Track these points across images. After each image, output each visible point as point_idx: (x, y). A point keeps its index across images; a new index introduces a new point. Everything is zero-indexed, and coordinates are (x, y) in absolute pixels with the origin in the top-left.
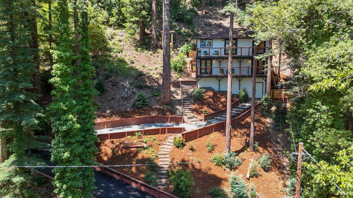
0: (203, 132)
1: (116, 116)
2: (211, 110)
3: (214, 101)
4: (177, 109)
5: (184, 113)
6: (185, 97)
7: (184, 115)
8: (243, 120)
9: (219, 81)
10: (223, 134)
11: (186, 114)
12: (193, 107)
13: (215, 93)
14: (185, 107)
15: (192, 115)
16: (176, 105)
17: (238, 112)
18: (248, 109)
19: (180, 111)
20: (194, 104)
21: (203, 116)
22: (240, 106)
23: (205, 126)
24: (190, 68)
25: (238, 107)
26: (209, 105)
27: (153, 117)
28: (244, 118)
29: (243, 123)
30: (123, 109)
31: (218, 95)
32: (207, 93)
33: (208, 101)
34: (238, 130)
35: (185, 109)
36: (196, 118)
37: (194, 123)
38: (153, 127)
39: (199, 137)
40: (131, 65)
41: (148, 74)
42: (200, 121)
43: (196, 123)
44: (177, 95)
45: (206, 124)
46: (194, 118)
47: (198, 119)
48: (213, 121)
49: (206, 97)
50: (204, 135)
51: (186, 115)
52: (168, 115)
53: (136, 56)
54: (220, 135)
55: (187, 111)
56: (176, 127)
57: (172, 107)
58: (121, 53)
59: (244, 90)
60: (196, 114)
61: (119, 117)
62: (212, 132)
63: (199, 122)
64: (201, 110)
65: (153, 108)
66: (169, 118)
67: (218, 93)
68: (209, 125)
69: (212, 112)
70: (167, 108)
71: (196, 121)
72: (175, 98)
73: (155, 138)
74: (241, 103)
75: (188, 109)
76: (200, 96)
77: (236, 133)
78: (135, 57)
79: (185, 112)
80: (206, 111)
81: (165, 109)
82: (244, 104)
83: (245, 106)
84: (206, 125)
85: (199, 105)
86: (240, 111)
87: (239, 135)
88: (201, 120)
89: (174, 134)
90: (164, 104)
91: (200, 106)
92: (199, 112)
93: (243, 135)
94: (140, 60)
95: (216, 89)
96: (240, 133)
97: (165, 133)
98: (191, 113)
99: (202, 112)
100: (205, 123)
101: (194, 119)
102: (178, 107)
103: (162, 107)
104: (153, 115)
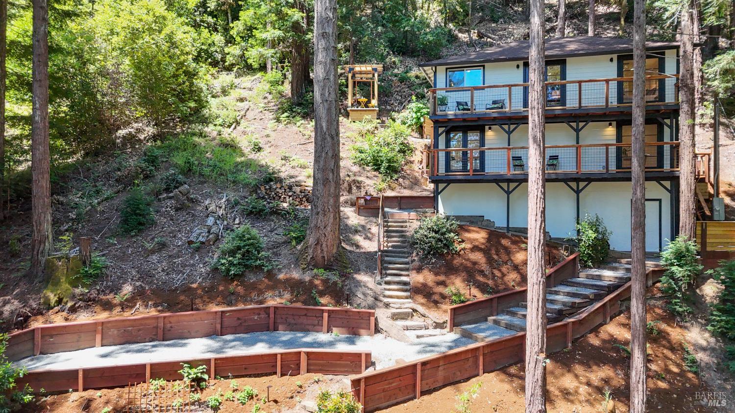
0: (441, 374)
1: (146, 306)
2: (475, 291)
3: (490, 261)
4: (358, 284)
5: (381, 298)
6: (393, 246)
7: (381, 304)
8: (595, 330)
9: (508, 193)
10: (517, 382)
11: (386, 300)
12: (417, 278)
13: (495, 236)
14: (389, 278)
15: (409, 305)
16: (358, 271)
17: (577, 300)
18: (611, 289)
19: (369, 292)
20: (419, 270)
21: (445, 311)
22: (582, 279)
23: (450, 348)
24: (421, 162)
25: (574, 280)
26: (471, 274)
27: (272, 311)
28: (599, 320)
29: (594, 341)
30: (178, 280)
31: (504, 242)
32: (467, 235)
33: (468, 260)
34: (579, 369)
35: (388, 283)
36: (424, 316)
37: (412, 334)
38: (260, 349)
39: (423, 393)
40: (252, 156)
41: (292, 177)
42: (435, 327)
43: (418, 337)
44: (367, 238)
45: (455, 341)
46: (415, 317)
47: (429, 322)
48: (483, 331)
49: (463, 245)
50: (444, 386)
51: (387, 305)
52: (323, 305)
53: (272, 134)
54: (507, 386)
55: (393, 291)
56: (343, 348)
57: (341, 276)
58: (233, 126)
59: (595, 225)
60: (422, 304)
61: (156, 305)
62: (478, 375)
63: (431, 331)
64: (440, 289)
65: (280, 281)
66: (326, 315)
67: (504, 236)
68: (465, 344)
69: (481, 297)
70: (325, 282)
71: (421, 328)
72: (358, 246)
73: (255, 392)
74: (585, 266)
75: (398, 283)
76: (440, 240)
77: (568, 382)
78: (268, 136)
79: (387, 293)
80: (458, 294)
81: (317, 282)
82: (595, 272)
83: (599, 278)
84: (456, 343)
85: (436, 274)
86: (585, 297)
87: (583, 390)
88: (439, 326)
89: (331, 377)
90: (316, 266)
91: (442, 278)
92: (436, 297)
93: (599, 390)
94: (280, 143)
95: (500, 222)
96: (588, 384)
97: (296, 372)
98: (407, 298)
99: (443, 297)
100: (453, 336)
101: (417, 321)
102: (362, 277)
103: (307, 278)
104: (273, 301)
